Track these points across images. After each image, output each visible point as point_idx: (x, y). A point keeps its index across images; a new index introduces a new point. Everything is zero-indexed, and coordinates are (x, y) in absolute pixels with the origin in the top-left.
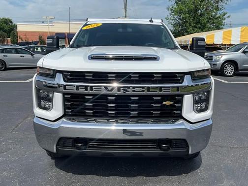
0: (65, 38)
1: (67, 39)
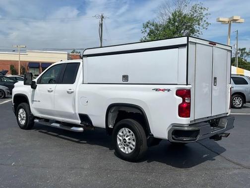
0: (39, 68)
1: (41, 68)
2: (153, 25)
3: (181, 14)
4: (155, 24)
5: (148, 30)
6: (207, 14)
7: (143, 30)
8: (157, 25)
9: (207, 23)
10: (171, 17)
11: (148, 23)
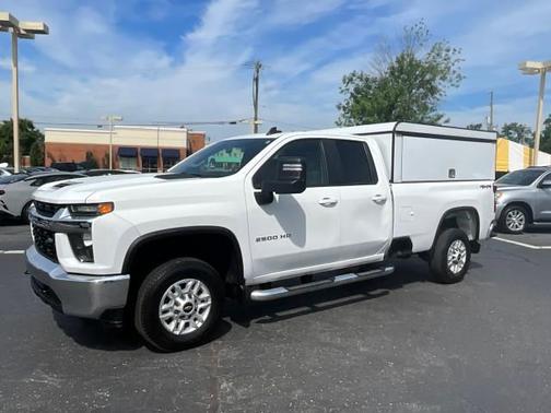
0: (136, 156)
1: (140, 158)
2: (361, 80)
3: (412, 60)
4: (364, 77)
5: (352, 88)
6: (457, 60)
7: (343, 88)
8: (367, 80)
9: (459, 76)
10: (396, 65)
11: (354, 75)
